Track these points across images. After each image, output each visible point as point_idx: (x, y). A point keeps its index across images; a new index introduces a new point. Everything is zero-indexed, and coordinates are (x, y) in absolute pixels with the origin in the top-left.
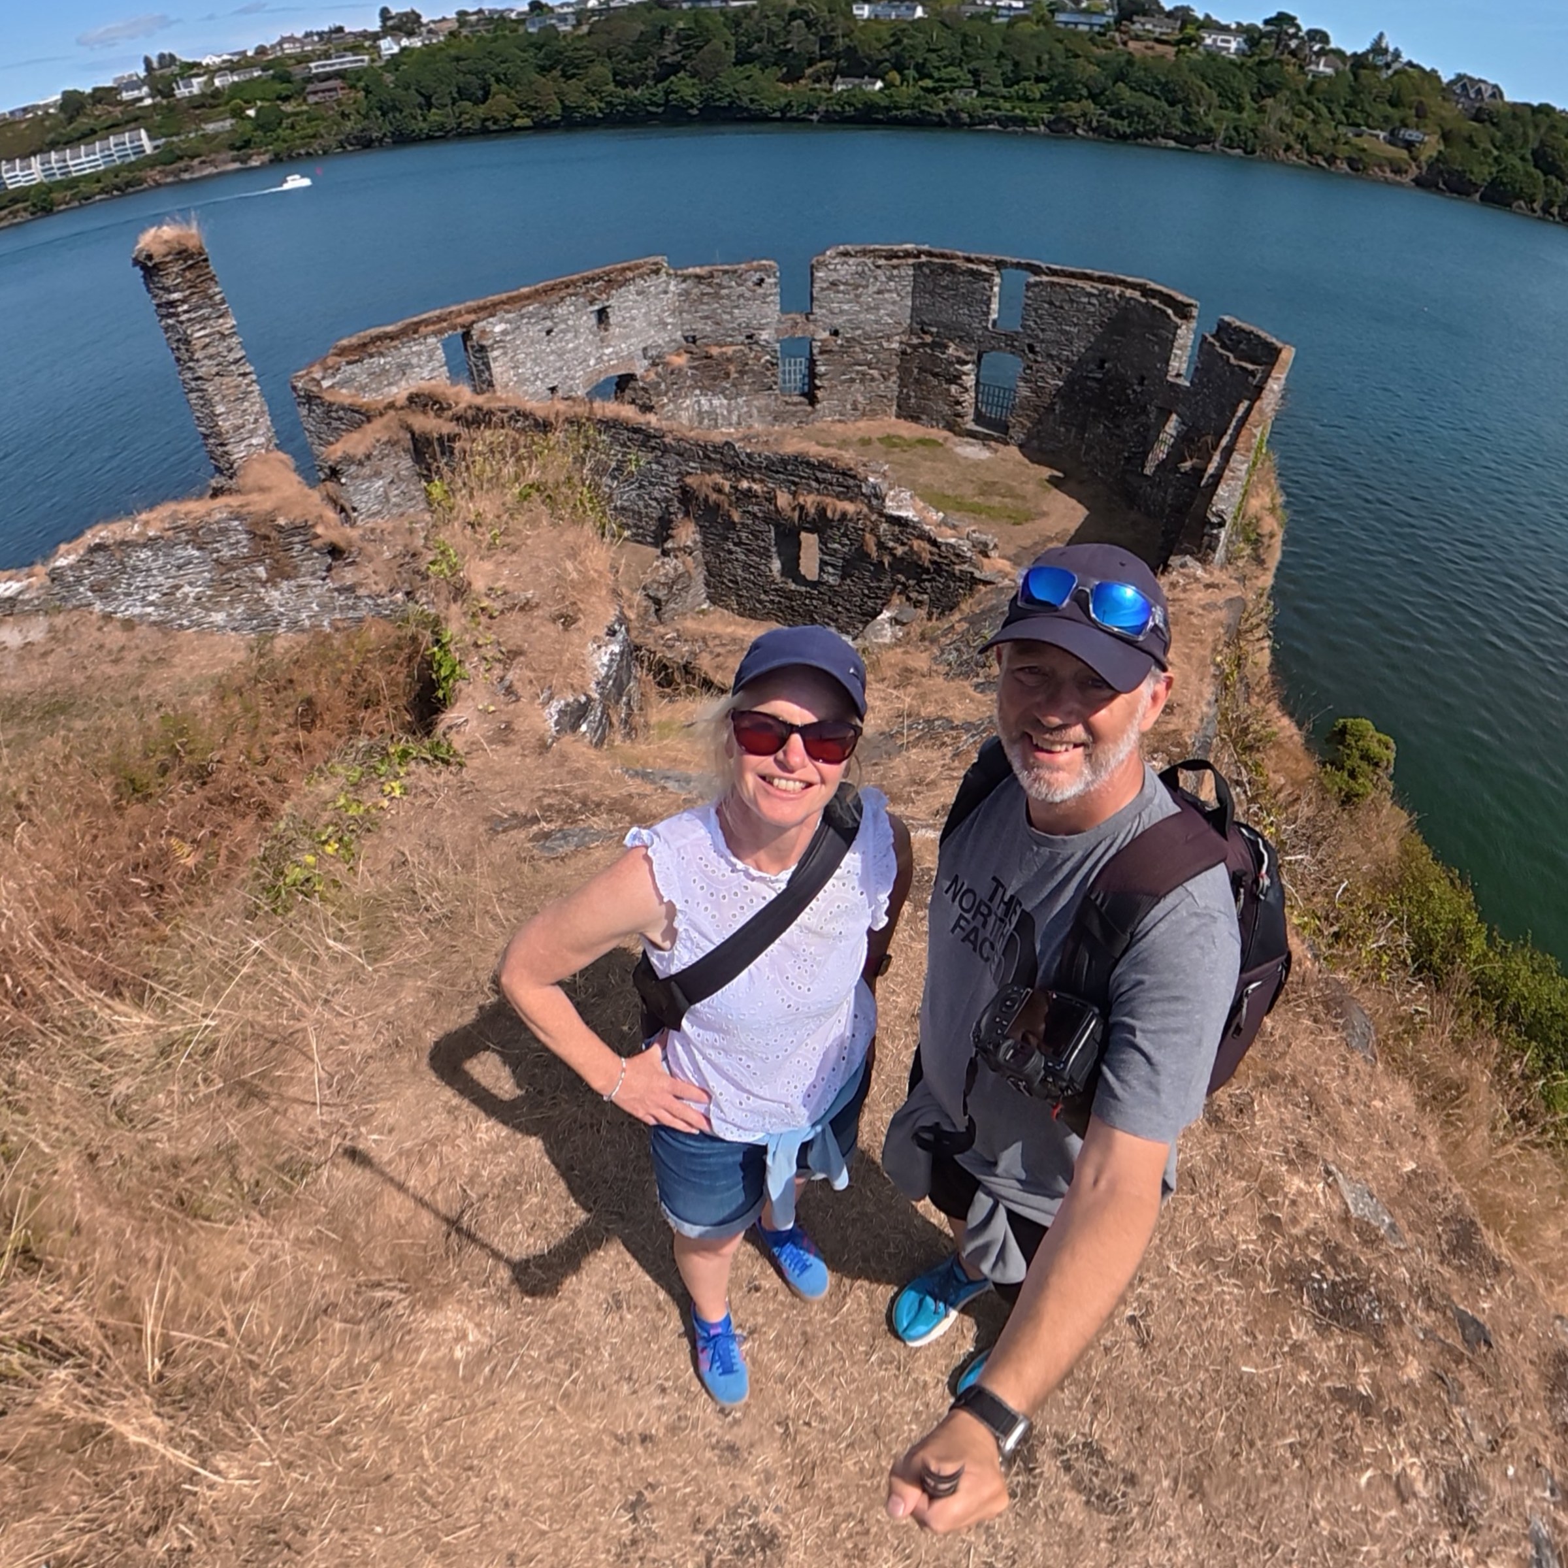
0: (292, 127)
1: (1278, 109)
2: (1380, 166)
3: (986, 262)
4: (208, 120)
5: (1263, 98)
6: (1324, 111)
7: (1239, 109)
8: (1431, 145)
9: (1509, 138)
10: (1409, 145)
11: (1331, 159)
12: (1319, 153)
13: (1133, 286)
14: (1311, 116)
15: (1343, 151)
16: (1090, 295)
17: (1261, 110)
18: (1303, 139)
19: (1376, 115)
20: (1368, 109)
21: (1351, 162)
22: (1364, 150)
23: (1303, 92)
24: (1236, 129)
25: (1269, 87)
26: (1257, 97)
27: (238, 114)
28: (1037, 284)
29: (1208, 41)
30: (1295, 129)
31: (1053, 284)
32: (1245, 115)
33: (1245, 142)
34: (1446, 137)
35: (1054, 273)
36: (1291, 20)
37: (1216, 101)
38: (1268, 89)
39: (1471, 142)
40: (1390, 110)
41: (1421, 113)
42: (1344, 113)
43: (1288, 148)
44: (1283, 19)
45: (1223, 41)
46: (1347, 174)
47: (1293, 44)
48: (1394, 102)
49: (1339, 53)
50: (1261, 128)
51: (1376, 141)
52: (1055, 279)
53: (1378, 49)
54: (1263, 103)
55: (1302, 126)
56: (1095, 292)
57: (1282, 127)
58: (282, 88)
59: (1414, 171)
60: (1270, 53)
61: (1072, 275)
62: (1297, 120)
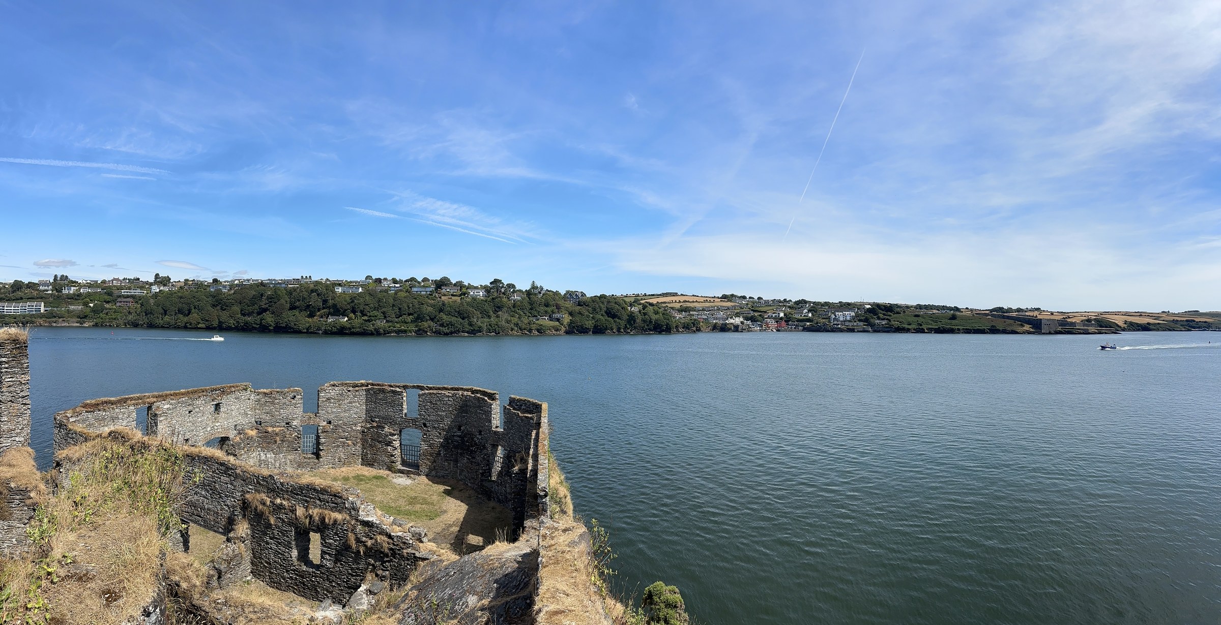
0: (107, 314)
1: (504, 315)
2: (550, 329)
3: (398, 387)
4: (72, 304)
5: (497, 312)
6: (522, 313)
7: (489, 317)
8: (567, 319)
9: (594, 309)
10: (558, 320)
11: (530, 331)
12: (525, 329)
13: (467, 390)
14: (518, 316)
15: (534, 327)
16: (448, 397)
17: (498, 317)
18: (517, 325)
19: (542, 311)
20: (538, 310)
21: (538, 331)
22: (541, 325)
23: (511, 307)
24: (490, 325)
25: (499, 307)
26: (495, 312)
27: (86, 304)
28: (423, 395)
29: (472, 293)
30: (513, 322)
31: (430, 394)
32: (492, 319)
33: (495, 330)
34: (571, 314)
35: (431, 389)
36: (500, 281)
37: (480, 316)
38: (498, 308)
39: (580, 313)
40: (546, 309)
41: (558, 307)
42: (529, 313)
43: (512, 330)
44: (496, 282)
45: (477, 292)
46: (538, 335)
47: (503, 290)
48: (547, 305)
49: (520, 291)
50: (499, 323)
51: (545, 321)
52: (431, 391)
53: (534, 287)
54: (498, 313)
55: (515, 320)
56: (450, 395)
57: (508, 322)
58: (107, 298)
59: (563, 329)
60: (495, 294)
61: (439, 389)
62: (512, 318)
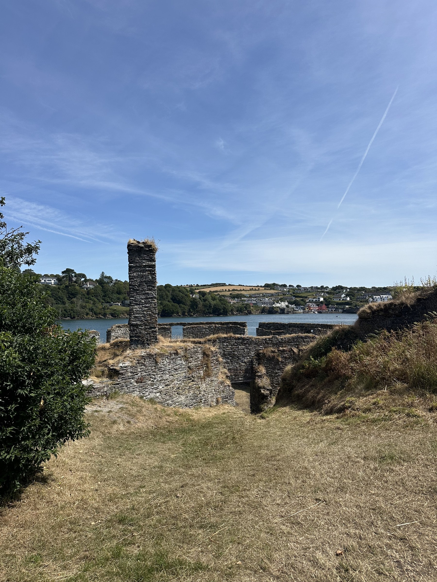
1: (78, 302)
2: (123, 314)
5: (72, 298)
6: (96, 300)
7: (64, 303)
11: (105, 315)
12: (99, 314)
14: (92, 302)
15: (108, 311)
17: (72, 303)
18: (92, 310)
19: (115, 298)
20: (111, 297)
21: (112, 315)
22: (115, 310)
23: (86, 295)
24: (65, 310)
25: (72, 294)
26: (69, 298)
29: (43, 281)
30: (88, 307)
32: (67, 305)
33: (70, 315)
36: (71, 271)
37: (54, 302)
38: (72, 295)
40: (118, 296)
42: (103, 299)
43: (87, 314)
45: (48, 281)
46: (112, 319)
47: (75, 279)
48: (119, 293)
49: (91, 280)
50: (74, 308)
51: (118, 306)
53: (104, 277)
54: (72, 300)
55: (90, 305)
57: (83, 307)
60: (68, 282)
62: (87, 304)
